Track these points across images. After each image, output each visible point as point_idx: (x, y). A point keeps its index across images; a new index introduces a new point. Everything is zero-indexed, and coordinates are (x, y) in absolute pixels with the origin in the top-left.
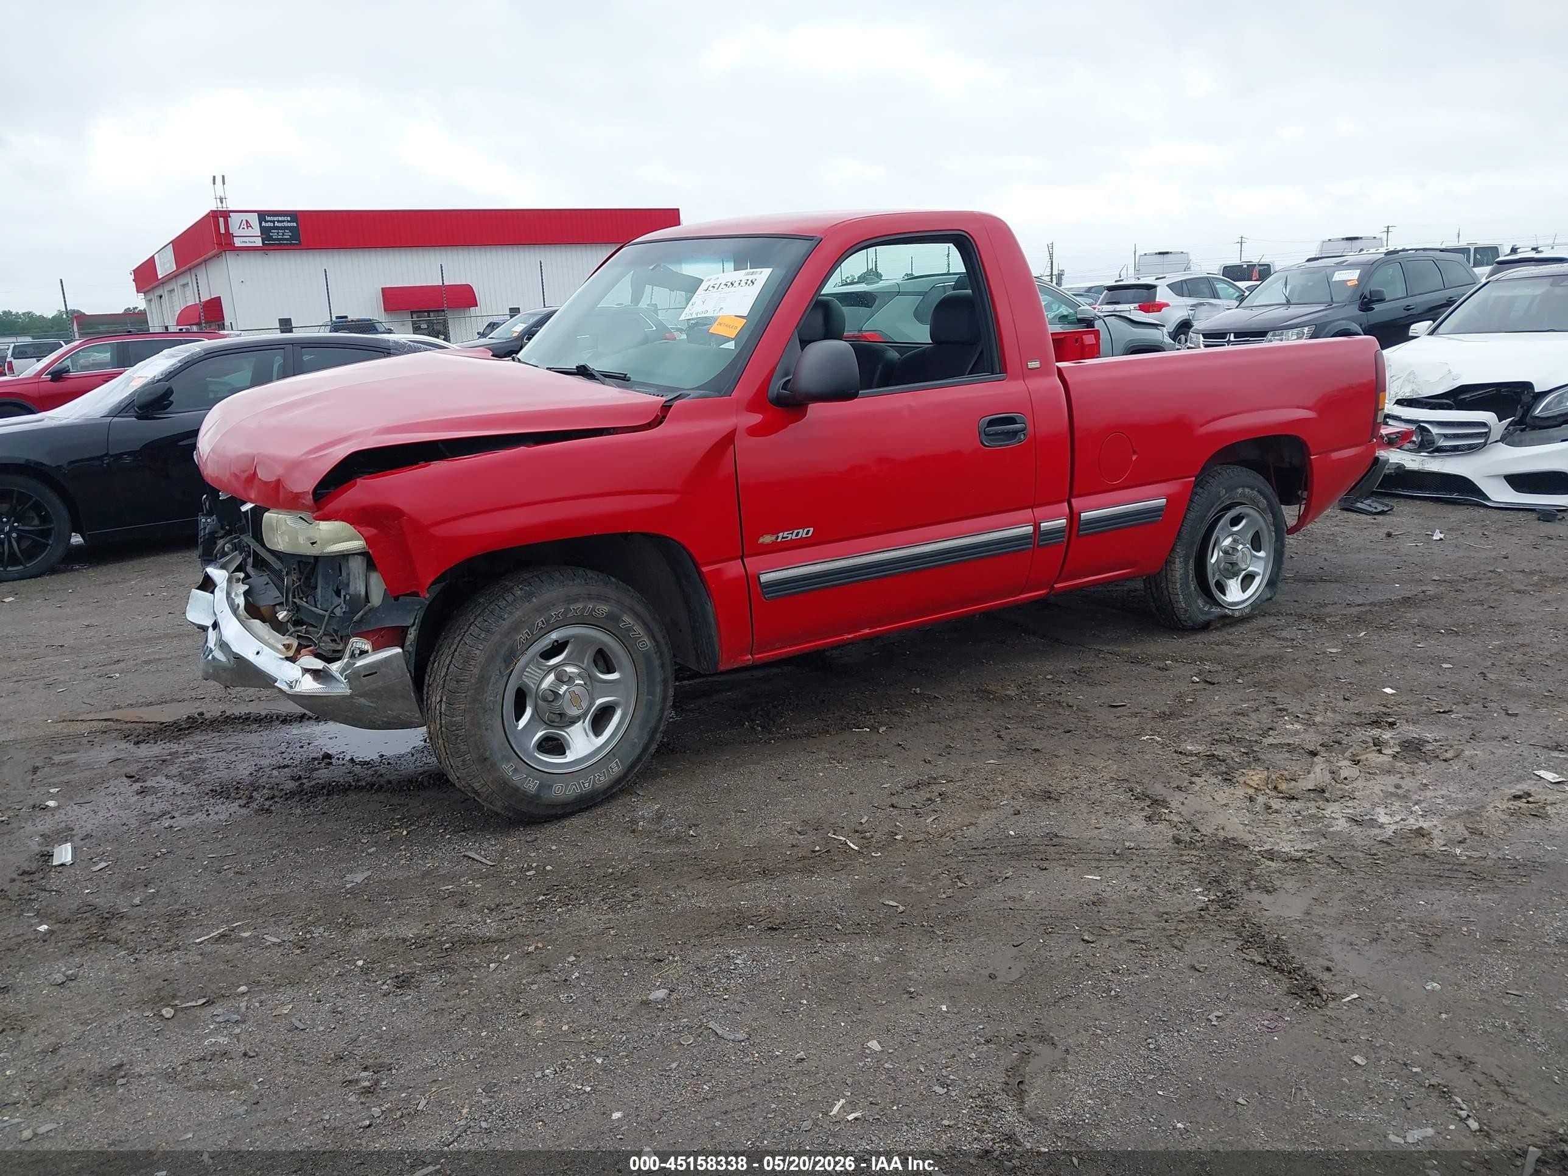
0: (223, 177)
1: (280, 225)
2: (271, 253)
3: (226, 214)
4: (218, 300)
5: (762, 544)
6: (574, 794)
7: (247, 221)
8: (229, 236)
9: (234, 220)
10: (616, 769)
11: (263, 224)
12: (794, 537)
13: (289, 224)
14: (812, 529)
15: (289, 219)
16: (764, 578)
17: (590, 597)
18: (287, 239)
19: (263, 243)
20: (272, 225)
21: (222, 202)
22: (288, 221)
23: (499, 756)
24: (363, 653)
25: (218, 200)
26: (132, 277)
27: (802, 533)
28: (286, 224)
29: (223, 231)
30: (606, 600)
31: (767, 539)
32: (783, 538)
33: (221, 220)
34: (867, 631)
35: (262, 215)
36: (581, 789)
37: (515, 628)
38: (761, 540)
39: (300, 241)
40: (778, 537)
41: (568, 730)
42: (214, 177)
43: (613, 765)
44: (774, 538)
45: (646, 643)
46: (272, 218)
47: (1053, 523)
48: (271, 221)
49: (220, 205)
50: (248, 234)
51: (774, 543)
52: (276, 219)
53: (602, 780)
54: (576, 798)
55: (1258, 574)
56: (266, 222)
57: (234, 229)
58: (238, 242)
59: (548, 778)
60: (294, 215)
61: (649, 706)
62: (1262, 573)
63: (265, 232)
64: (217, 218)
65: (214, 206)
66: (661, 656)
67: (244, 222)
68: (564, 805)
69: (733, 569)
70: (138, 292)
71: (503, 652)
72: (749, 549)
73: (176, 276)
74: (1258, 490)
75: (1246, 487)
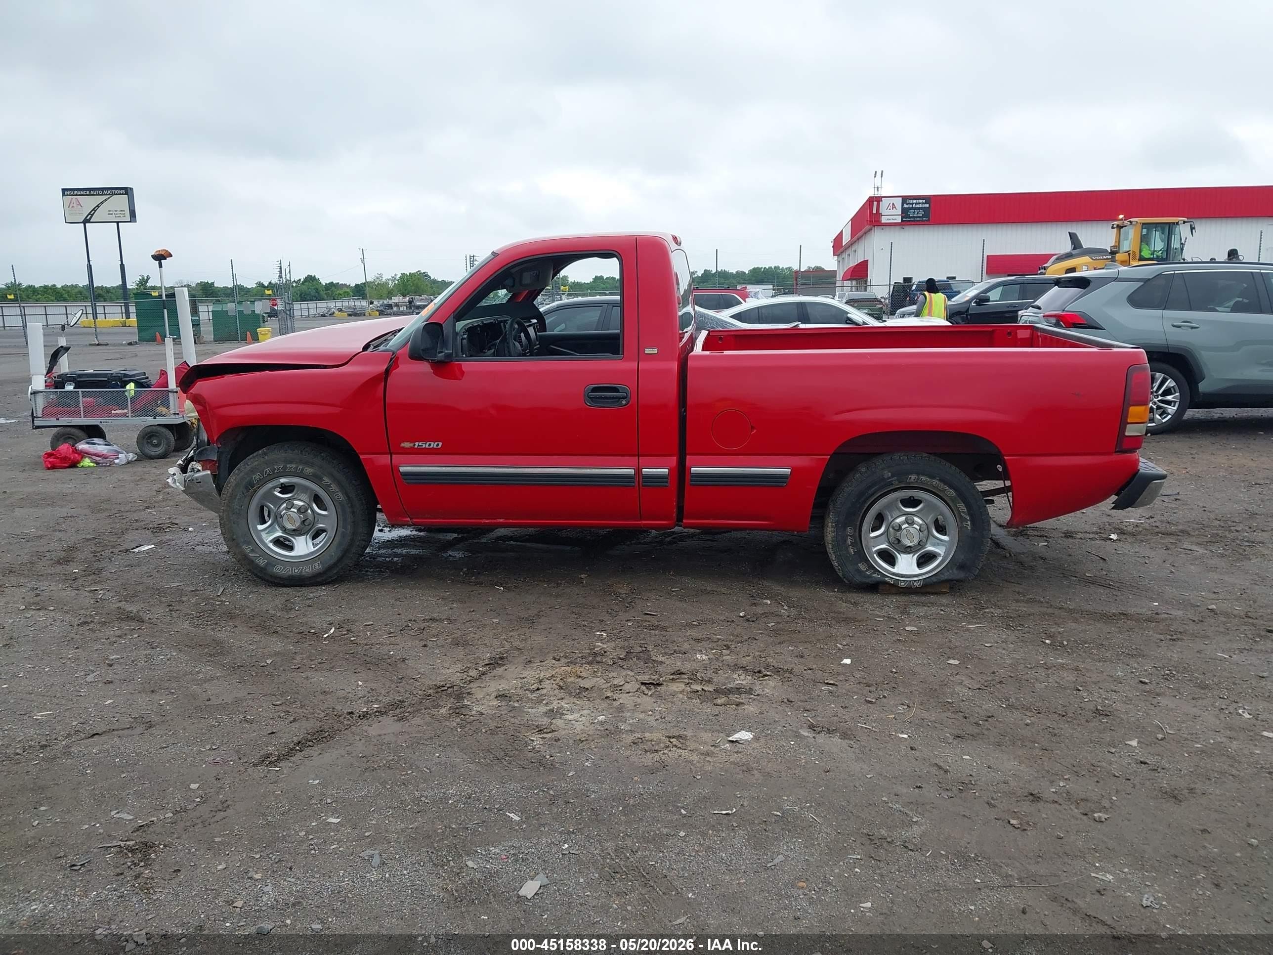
0: (882, 172)
1: (917, 206)
2: (907, 228)
3: (878, 199)
4: (868, 260)
5: (403, 447)
6: (287, 574)
7: (893, 204)
8: (878, 215)
9: (884, 203)
10: (317, 567)
11: (905, 206)
12: (427, 447)
13: (923, 206)
14: (441, 444)
15: (924, 201)
16: (403, 469)
17: (301, 462)
18: (919, 217)
19: (902, 220)
20: (911, 206)
21: (878, 190)
22: (923, 203)
23: (242, 540)
24: (199, 471)
25: (876, 189)
26: (832, 244)
27: (434, 445)
28: (921, 206)
29: (875, 211)
30: (311, 465)
31: (407, 445)
32: (418, 446)
33: (875, 203)
34: (501, 520)
35: (905, 199)
36: (292, 572)
37: (253, 471)
38: (402, 445)
39: (929, 219)
40: (415, 445)
41: (296, 538)
42: (876, 172)
43: (316, 564)
44: (412, 445)
45: (340, 496)
46: (912, 201)
47: (654, 470)
48: (910, 204)
49: (876, 192)
50: (891, 213)
51: (413, 448)
52: (915, 201)
53: (307, 571)
54: (289, 577)
55: (940, 555)
56: (907, 204)
57: (883, 210)
58: (884, 220)
59: (273, 561)
60: (928, 199)
61: (344, 535)
62: (943, 554)
63: (905, 211)
64: (875, 201)
65: (872, 193)
66: (352, 506)
67: (891, 204)
68: (281, 578)
69: (384, 459)
70: (834, 255)
71: (244, 483)
72: (394, 450)
73: (852, 244)
74: (940, 480)
75: (923, 475)
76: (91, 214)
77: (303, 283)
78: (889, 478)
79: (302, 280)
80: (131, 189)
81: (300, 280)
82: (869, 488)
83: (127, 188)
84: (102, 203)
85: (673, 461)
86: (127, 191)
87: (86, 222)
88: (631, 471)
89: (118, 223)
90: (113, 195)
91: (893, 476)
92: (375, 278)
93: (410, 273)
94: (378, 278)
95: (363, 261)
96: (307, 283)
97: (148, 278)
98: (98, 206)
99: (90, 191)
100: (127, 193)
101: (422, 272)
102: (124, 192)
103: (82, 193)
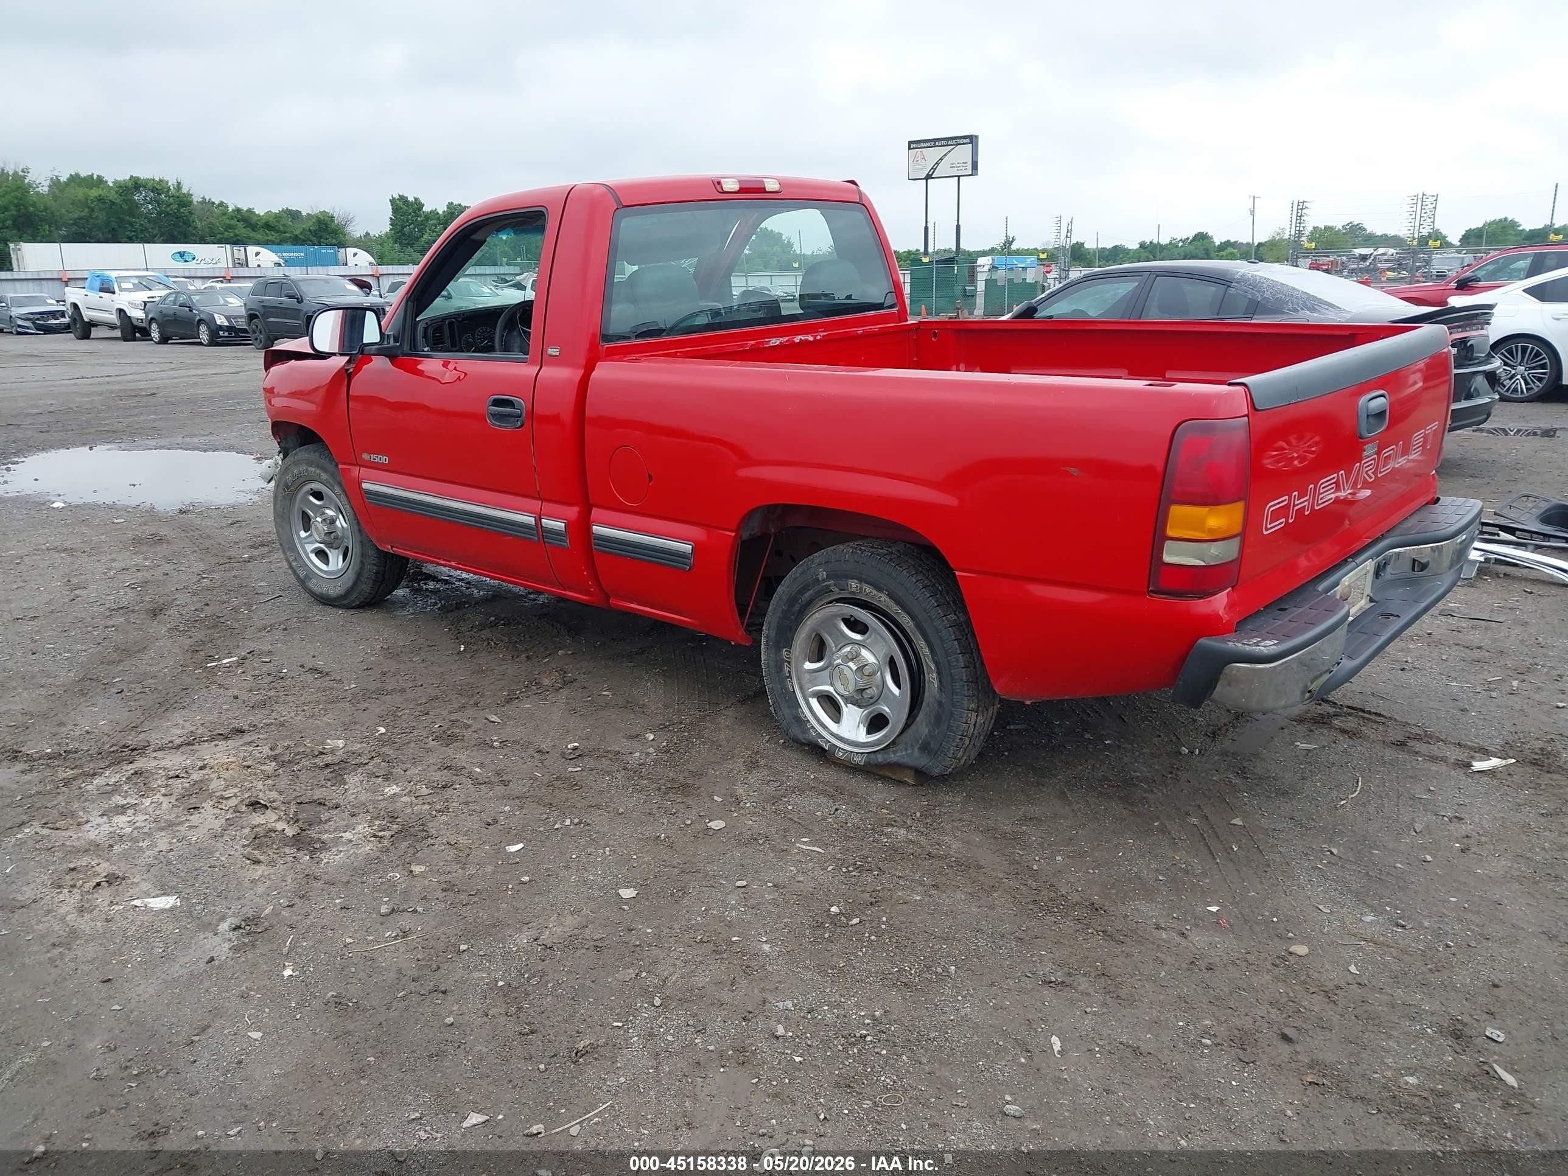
5: (364, 459)
6: (319, 590)
10: (339, 588)
12: (379, 461)
14: (388, 459)
16: (363, 485)
17: (318, 466)
23: (287, 546)
27: (383, 459)
30: (326, 471)
32: (373, 459)
36: (322, 590)
37: (286, 471)
38: (363, 456)
40: (371, 457)
43: (339, 584)
44: (369, 457)
47: (552, 522)
51: (370, 461)
53: (332, 590)
54: (320, 594)
55: (890, 719)
59: (311, 574)
62: (893, 718)
69: (355, 471)
71: (282, 484)
74: (890, 596)
75: (867, 583)
76: (934, 169)
77: (1191, 241)
78: (824, 580)
79: (1191, 238)
80: (977, 137)
81: (1188, 238)
82: (802, 592)
83: (972, 136)
84: (945, 155)
85: (573, 512)
86: (972, 140)
87: (928, 177)
88: (530, 520)
89: (959, 177)
90: (957, 145)
91: (829, 577)
92: (1275, 235)
93: (1325, 227)
94: (1278, 234)
95: (1253, 213)
96: (1195, 243)
97: (1013, 239)
98: (941, 159)
99: (934, 142)
100: (971, 143)
101: (1356, 223)
102: (968, 140)
103: (928, 144)
